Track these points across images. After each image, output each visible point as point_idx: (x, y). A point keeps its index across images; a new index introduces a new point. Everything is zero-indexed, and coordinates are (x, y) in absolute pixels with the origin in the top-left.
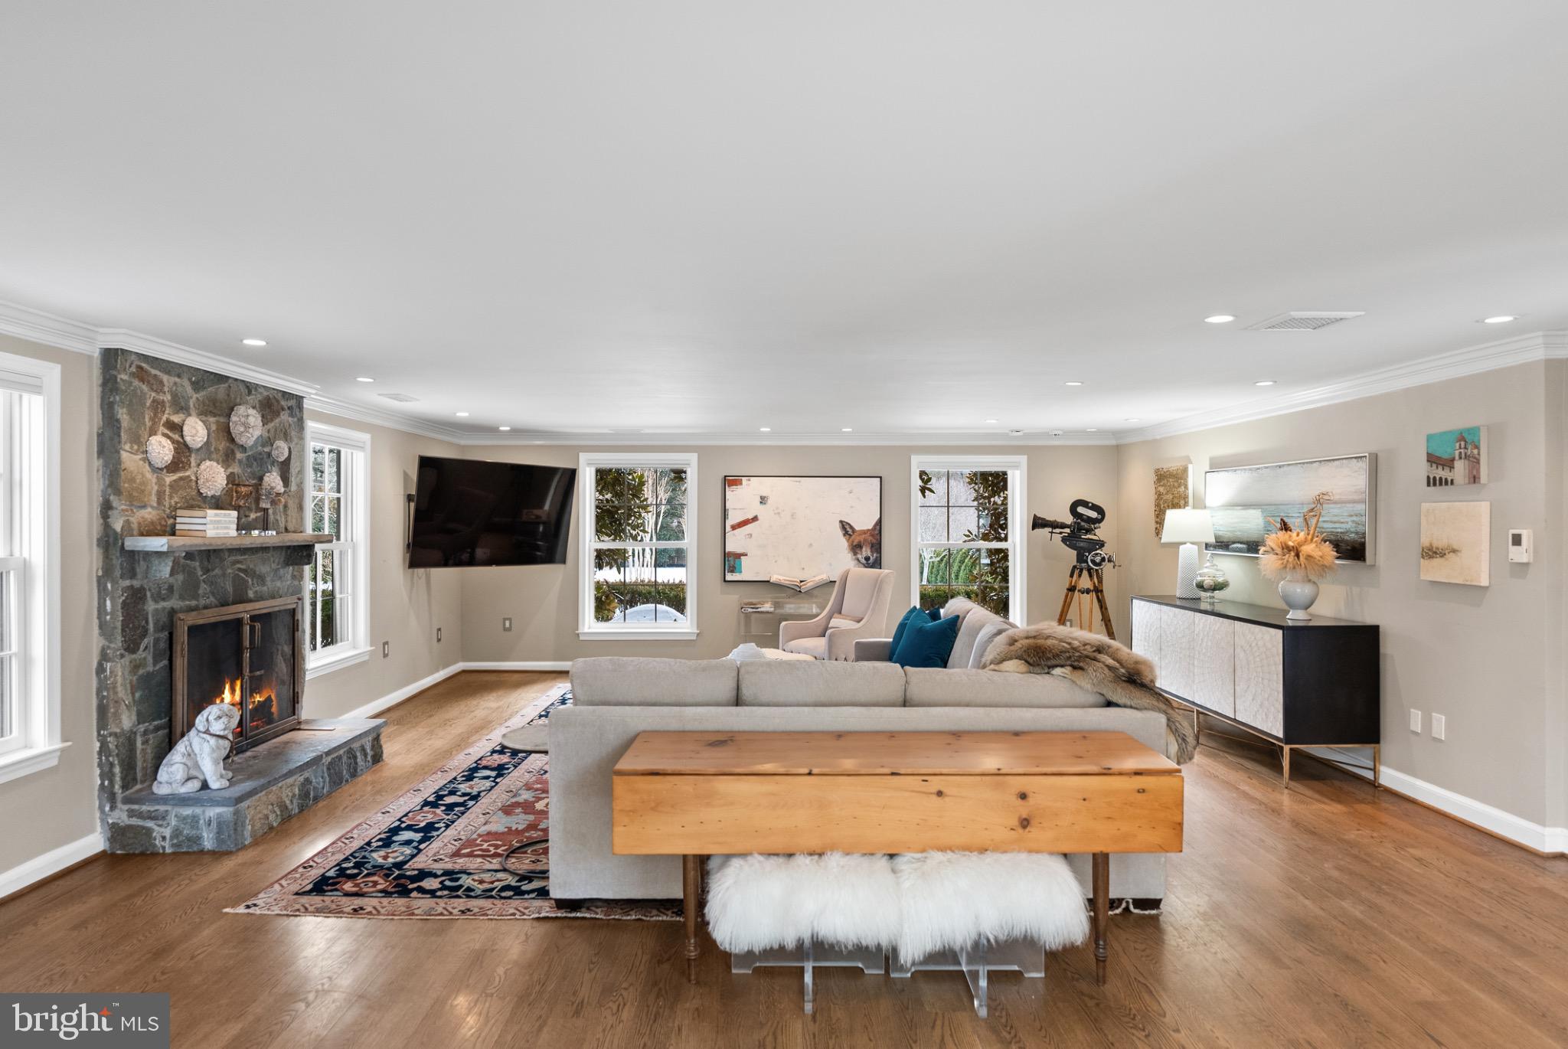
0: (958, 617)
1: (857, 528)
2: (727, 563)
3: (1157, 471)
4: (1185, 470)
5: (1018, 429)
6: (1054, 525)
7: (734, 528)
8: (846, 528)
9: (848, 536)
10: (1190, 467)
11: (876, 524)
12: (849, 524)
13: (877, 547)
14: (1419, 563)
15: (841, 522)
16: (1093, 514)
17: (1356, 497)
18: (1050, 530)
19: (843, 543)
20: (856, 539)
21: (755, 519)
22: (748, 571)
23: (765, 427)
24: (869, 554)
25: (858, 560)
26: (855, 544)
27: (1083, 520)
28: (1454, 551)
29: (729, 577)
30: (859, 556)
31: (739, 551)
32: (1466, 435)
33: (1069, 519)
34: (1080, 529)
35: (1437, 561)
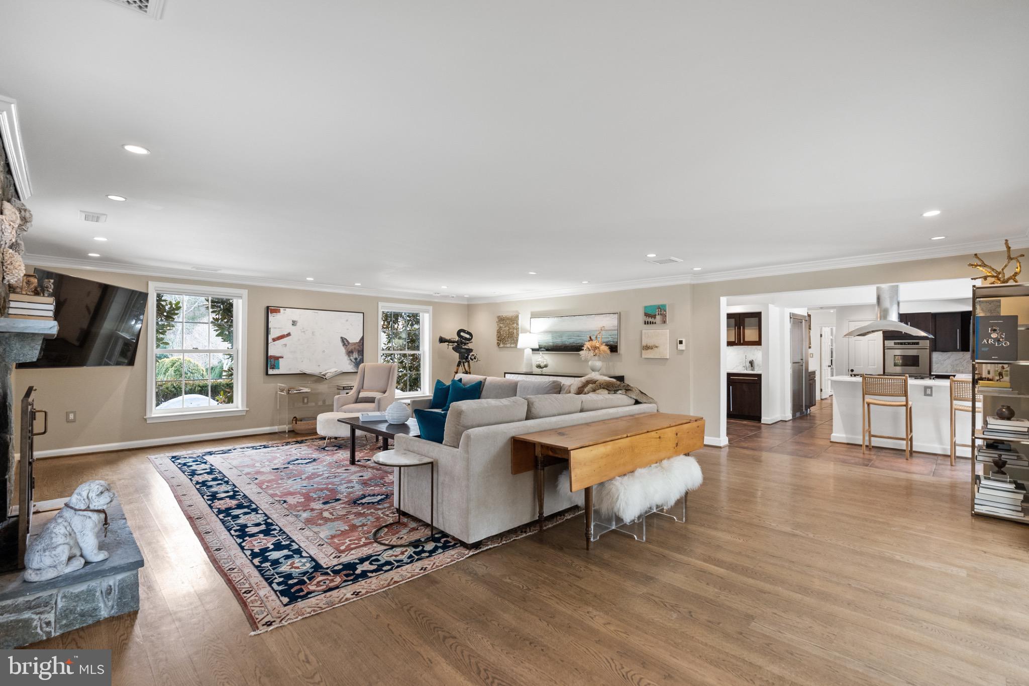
0: (481, 382)
1: (351, 341)
2: (269, 363)
3: (499, 317)
4: (517, 317)
5: (438, 292)
6: (449, 341)
7: (274, 340)
8: (344, 341)
9: (345, 346)
10: (520, 315)
11: (360, 340)
12: (346, 339)
13: (361, 352)
14: (642, 352)
15: (342, 338)
16: (468, 336)
17: (613, 328)
18: (448, 343)
19: (343, 350)
20: (350, 348)
21: (289, 335)
22: (284, 367)
23: (310, 277)
24: (357, 356)
25: (351, 360)
26: (349, 350)
27: (463, 339)
28: (657, 347)
29: (271, 372)
30: (352, 358)
31: (278, 355)
32: (661, 307)
33: (457, 338)
34: (462, 343)
35: (649, 351)
